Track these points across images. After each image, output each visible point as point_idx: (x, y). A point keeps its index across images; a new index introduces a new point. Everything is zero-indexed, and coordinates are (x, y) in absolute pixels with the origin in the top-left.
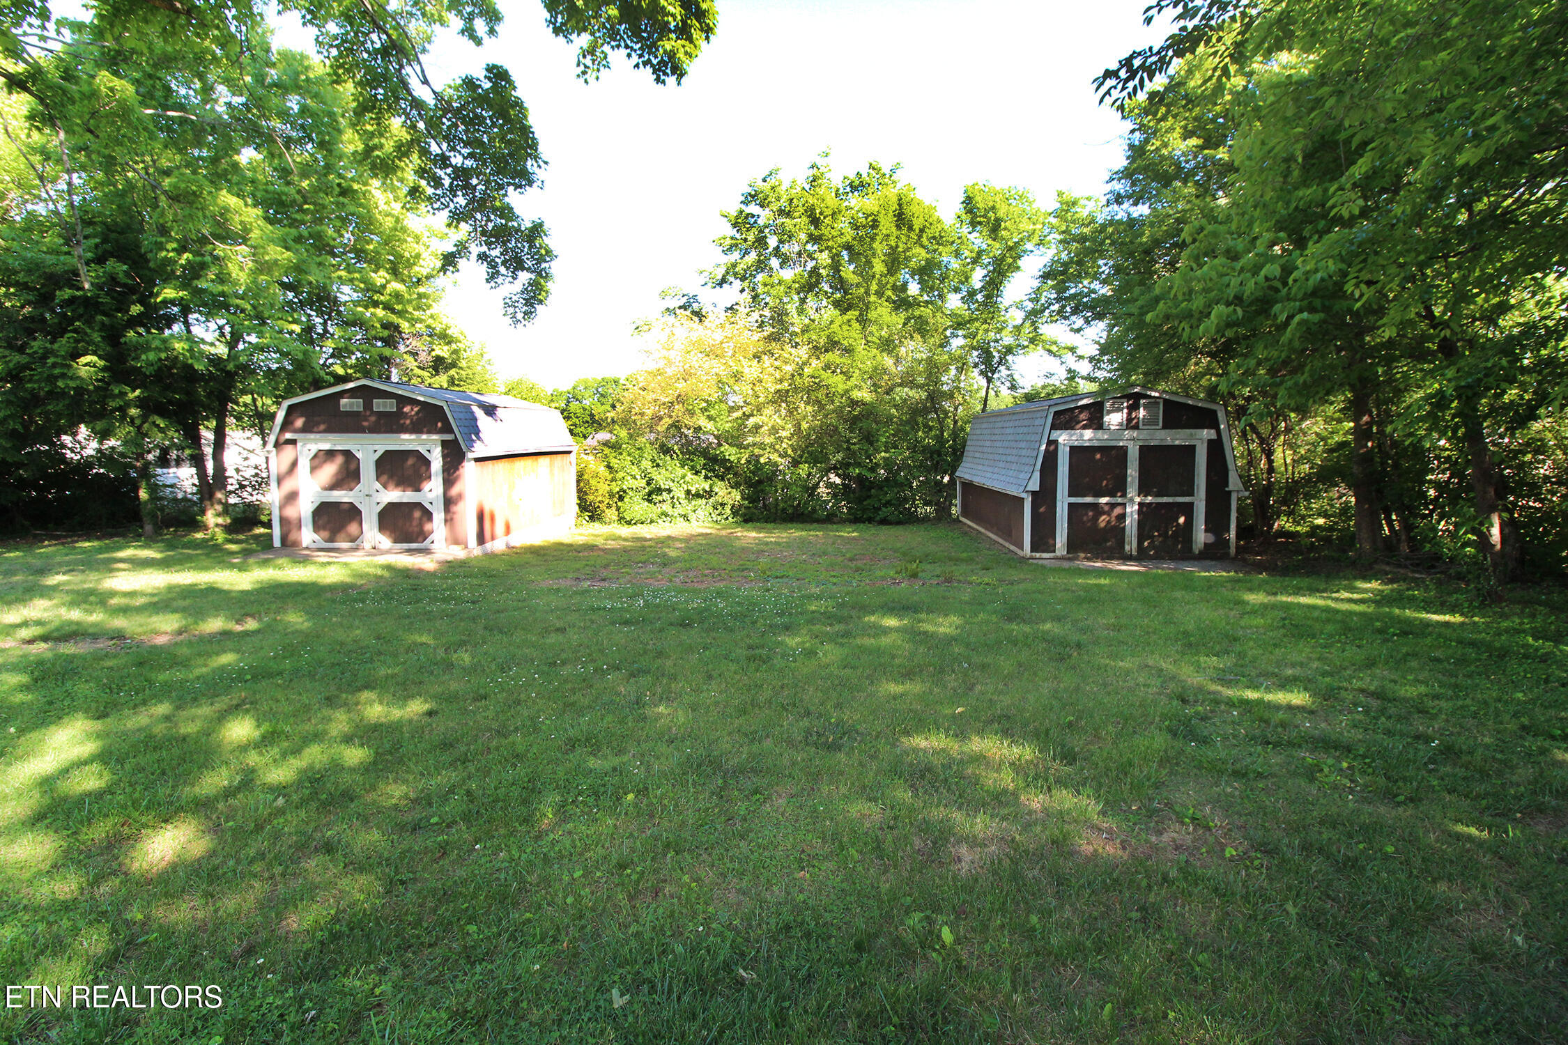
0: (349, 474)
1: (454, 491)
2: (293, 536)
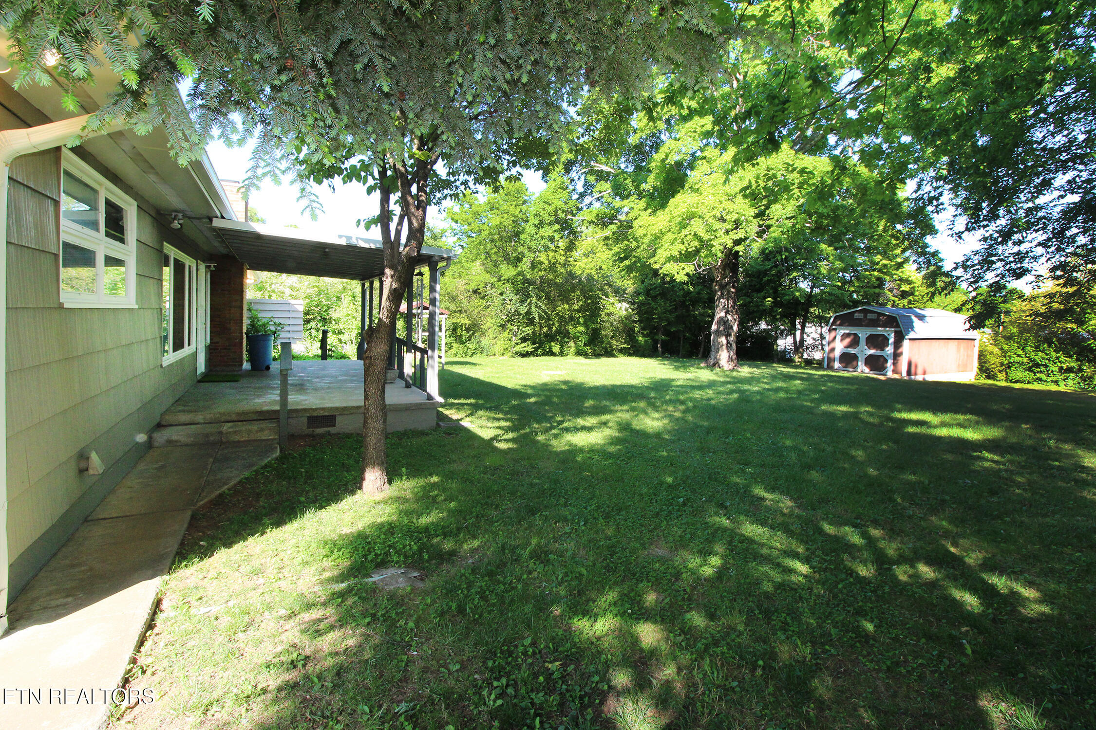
0: (855, 342)
1: (899, 351)
2: (831, 364)
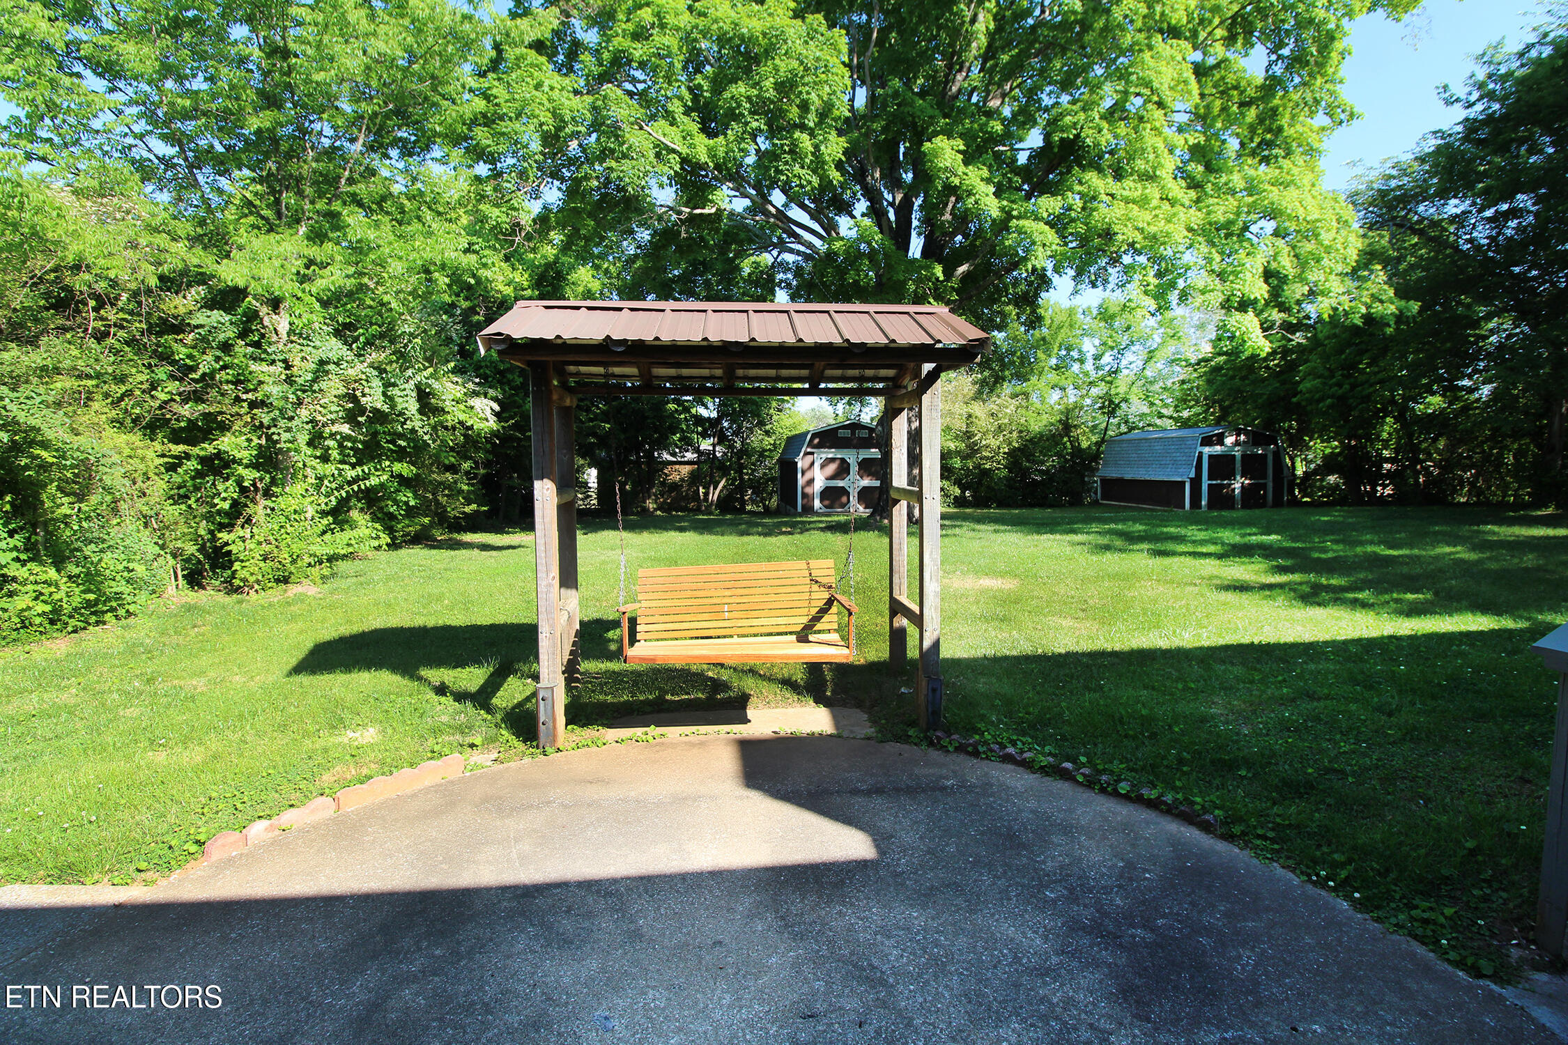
0: (843, 471)
2: (810, 504)
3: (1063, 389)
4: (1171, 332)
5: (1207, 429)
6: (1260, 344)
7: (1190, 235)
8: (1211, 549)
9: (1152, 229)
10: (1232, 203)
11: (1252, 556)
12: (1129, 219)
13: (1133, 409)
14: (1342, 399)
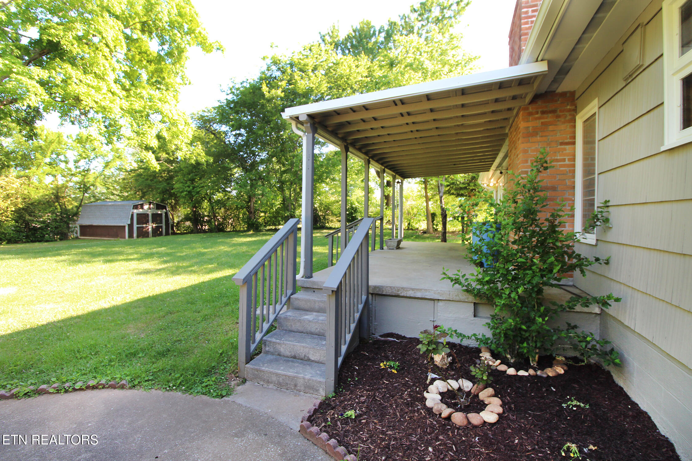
3: (54, 176)
4: (117, 155)
5: (135, 202)
6: (155, 166)
7: (122, 112)
8: (136, 256)
9: (103, 104)
10: (142, 103)
11: (153, 258)
12: (89, 95)
13: (98, 190)
14: (190, 192)
